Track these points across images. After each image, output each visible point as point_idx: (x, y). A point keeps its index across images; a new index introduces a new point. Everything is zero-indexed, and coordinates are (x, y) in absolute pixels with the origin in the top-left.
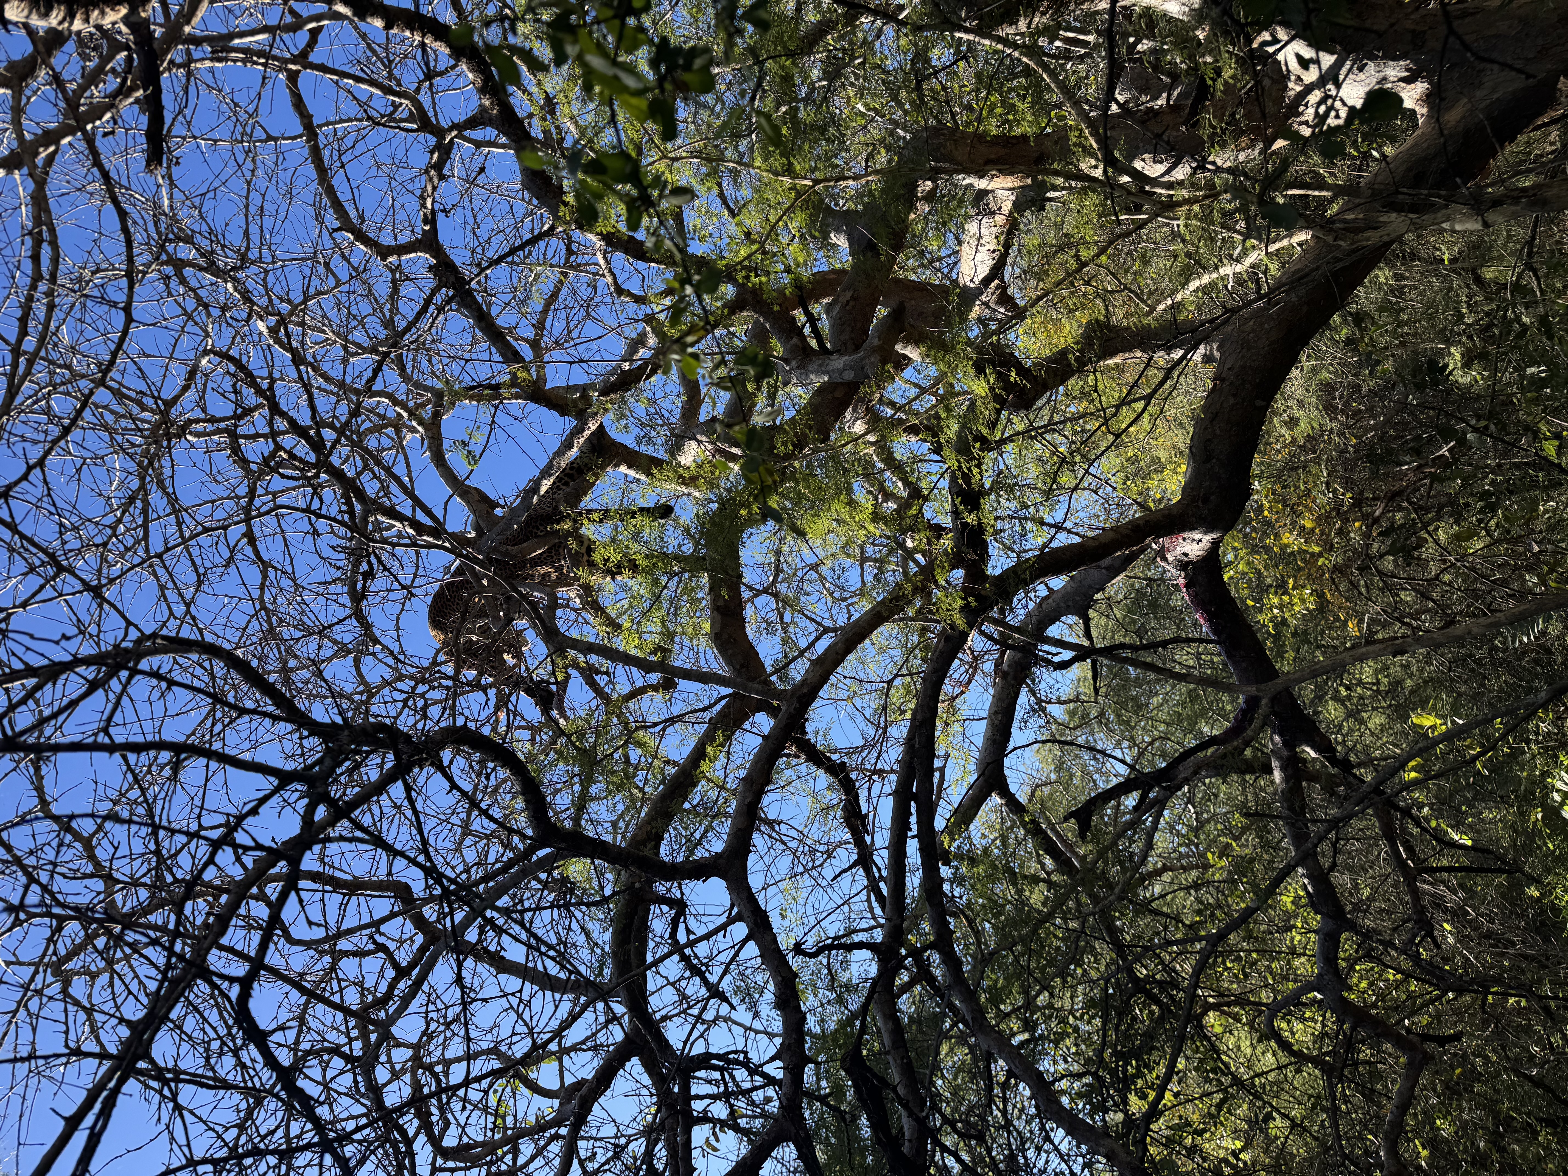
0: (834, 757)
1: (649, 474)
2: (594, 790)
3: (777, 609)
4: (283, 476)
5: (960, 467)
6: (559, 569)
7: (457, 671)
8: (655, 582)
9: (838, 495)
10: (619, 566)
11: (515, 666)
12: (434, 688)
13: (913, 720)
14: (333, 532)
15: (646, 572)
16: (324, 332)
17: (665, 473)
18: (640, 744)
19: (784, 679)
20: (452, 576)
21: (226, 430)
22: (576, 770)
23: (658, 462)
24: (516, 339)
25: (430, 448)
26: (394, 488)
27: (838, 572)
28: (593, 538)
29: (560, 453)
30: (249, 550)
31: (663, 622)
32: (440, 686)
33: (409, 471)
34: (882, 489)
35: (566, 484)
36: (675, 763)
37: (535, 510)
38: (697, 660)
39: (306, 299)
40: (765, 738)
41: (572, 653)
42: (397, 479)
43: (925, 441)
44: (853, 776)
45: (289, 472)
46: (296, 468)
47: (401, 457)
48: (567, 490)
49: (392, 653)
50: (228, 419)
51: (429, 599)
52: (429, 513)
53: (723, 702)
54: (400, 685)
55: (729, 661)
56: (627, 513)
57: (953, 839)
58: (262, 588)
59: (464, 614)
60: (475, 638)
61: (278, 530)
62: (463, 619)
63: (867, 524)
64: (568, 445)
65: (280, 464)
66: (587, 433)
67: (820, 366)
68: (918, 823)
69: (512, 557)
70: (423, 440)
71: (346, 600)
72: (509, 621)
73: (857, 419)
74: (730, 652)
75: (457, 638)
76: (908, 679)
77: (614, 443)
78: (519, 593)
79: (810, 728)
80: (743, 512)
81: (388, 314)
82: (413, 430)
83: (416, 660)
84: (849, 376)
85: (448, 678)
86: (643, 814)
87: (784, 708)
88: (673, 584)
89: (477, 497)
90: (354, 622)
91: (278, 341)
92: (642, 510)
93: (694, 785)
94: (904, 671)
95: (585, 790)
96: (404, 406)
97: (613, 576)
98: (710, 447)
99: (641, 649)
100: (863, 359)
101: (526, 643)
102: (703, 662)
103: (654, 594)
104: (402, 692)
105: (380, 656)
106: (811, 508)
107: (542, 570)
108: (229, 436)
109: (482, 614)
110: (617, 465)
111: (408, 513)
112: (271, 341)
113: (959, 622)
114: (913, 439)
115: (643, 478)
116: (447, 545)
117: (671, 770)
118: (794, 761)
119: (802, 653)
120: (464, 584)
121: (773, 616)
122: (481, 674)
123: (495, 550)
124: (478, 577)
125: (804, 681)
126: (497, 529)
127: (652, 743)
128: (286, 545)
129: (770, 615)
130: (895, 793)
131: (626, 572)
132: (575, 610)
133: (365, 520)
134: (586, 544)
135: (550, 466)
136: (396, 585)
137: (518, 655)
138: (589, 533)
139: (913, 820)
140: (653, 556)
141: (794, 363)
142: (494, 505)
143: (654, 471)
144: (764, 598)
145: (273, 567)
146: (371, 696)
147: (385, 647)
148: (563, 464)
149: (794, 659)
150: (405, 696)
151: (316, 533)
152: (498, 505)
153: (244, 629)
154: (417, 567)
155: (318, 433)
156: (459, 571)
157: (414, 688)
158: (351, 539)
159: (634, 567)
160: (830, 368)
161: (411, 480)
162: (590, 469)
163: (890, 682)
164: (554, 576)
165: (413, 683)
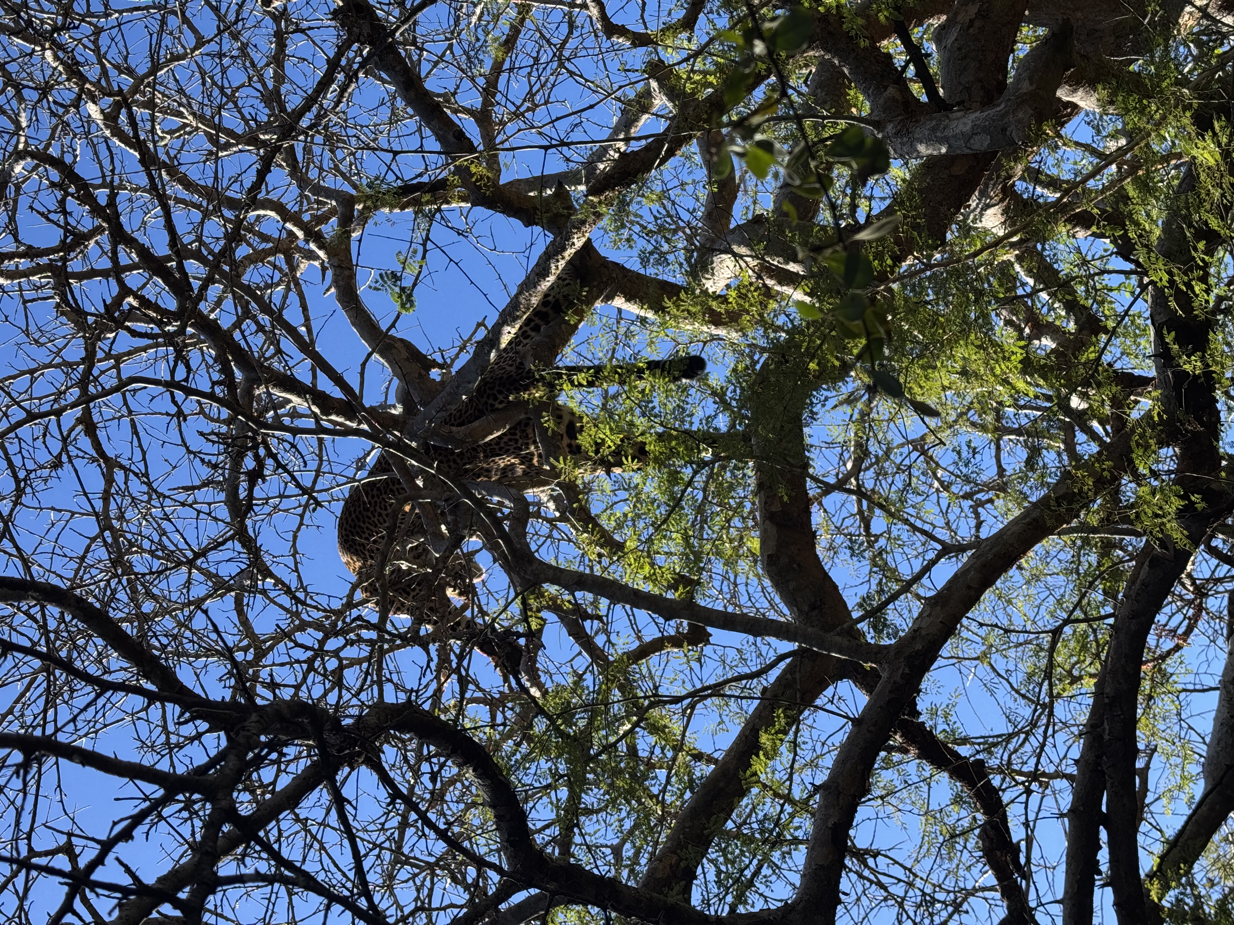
0: (964, 751)
1: (658, 308)
2: (590, 799)
3: (860, 512)
4: (134, 333)
5: (1172, 282)
6: (526, 460)
7: (384, 618)
8: (674, 477)
9: (964, 333)
10: (618, 453)
11: (464, 607)
12: (352, 643)
13: (1098, 694)
14: (202, 412)
15: (660, 462)
16: (180, 115)
17: (685, 305)
18: (655, 729)
19: (879, 625)
20: (371, 474)
21: (50, 267)
22: (562, 768)
23: (672, 290)
24: (455, 111)
25: (336, 282)
26: (287, 344)
27: (964, 454)
28: (576, 410)
29: (529, 284)
30: (85, 443)
31: (686, 538)
32: (360, 640)
33: (307, 319)
34: (1033, 318)
35: (537, 329)
36: (710, 760)
37: (492, 371)
38: (734, 595)
39: (155, 68)
40: (855, 722)
41: (552, 589)
42: (292, 331)
43: (1103, 236)
44: (996, 781)
45: (141, 326)
46: (152, 320)
47: (293, 297)
48: (537, 338)
49: (288, 591)
50: (53, 251)
51: (338, 507)
52: (338, 380)
53: (782, 665)
54: (300, 637)
55: (790, 600)
56: (630, 371)
57: (1165, 888)
58: (106, 496)
59: (391, 530)
60: (404, 565)
61: (124, 411)
62: (391, 539)
63: (1012, 378)
64: (541, 271)
65: (130, 314)
66: (569, 253)
67: (934, 130)
68: (1113, 861)
69: (459, 443)
70: (324, 269)
71: (223, 512)
72: (457, 540)
73: (988, 206)
74: (792, 585)
75: (383, 566)
76: (1083, 626)
77: (605, 263)
78: (472, 497)
79: (922, 704)
80: (813, 366)
81: (270, 84)
82: (311, 256)
83: (323, 601)
84: (981, 143)
85: (369, 626)
86: (663, 838)
87: (884, 675)
88: (700, 480)
89: (405, 354)
90: (238, 546)
91: (118, 132)
92: (653, 366)
93: (743, 793)
94: (1078, 614)
95: (574, 797)
96: (299, 223)
97: (608, 467)
98: (753, 263)
99: (654, 581)
100: (1004, 115)
101: (478, 572)
102: (744, 599)
103: (672, 497)
104: (307, 648)
105: (272, 594)
106: (920, 356)
107: (503, 462)
108: (54, 276)
109: (415, 530)
110: (610, 297)
111: (307, 380)
112: (108, 133)
113: (1176, 535)
114: (1081, 234)
115: (650, 315)
116: (365, 427)
117: (704, 770)
118: (896, 756)
119: (907, 587)
120: (390, 486)
121: (853, 525)
122: (419, 621)
123: (434, 433)
124: (410, 474)
125: (915, 633)
126: (438, 401)
127: (676, 727)
128: (135, 432)
129: (848, 522)
130: (1074, 813)
131: (631, 464)
132: (550, 521)
133: (249, 393)
134: (566, 419)
135: (515, 303)
136: (292, 489)
137: (468, 591)
138: (572, 404)
139: (1103, 856)
140: (671, 437)
141: (890, 128)
142: (428, 364)
143: (668, 303)
144: (836, 497)
145: (122, 467)
146: (261, 654)
147: (278, 581)
148: (535, 301)
149: (894, 597)
150: (310, 653)
151: (180, 415)
152: (434, 364)
153: (83, 558)
154: (321, 460)
155: (181, 267)
156: (382, 466)
157: (322, 643)
158: (228, 422)
159: (641, 453)
160: (949, 133)
161: (309, 331)
162: (571, 305)
163: (1056, 633)
164: (520, 470)
165: (320, 635)
